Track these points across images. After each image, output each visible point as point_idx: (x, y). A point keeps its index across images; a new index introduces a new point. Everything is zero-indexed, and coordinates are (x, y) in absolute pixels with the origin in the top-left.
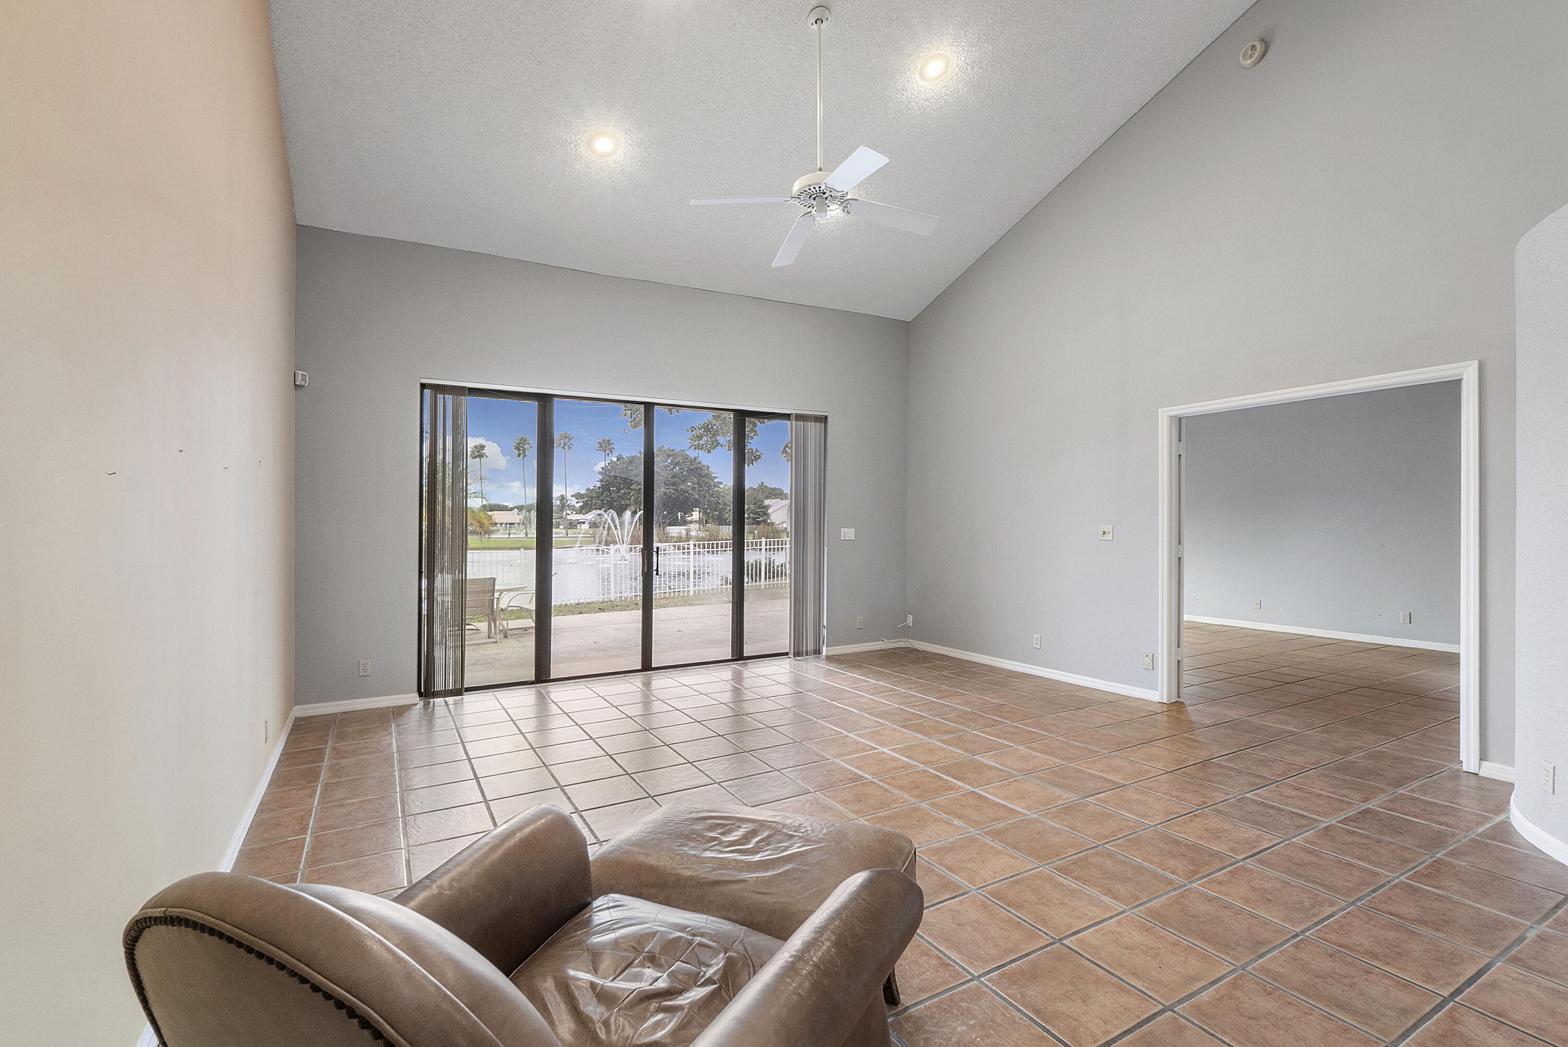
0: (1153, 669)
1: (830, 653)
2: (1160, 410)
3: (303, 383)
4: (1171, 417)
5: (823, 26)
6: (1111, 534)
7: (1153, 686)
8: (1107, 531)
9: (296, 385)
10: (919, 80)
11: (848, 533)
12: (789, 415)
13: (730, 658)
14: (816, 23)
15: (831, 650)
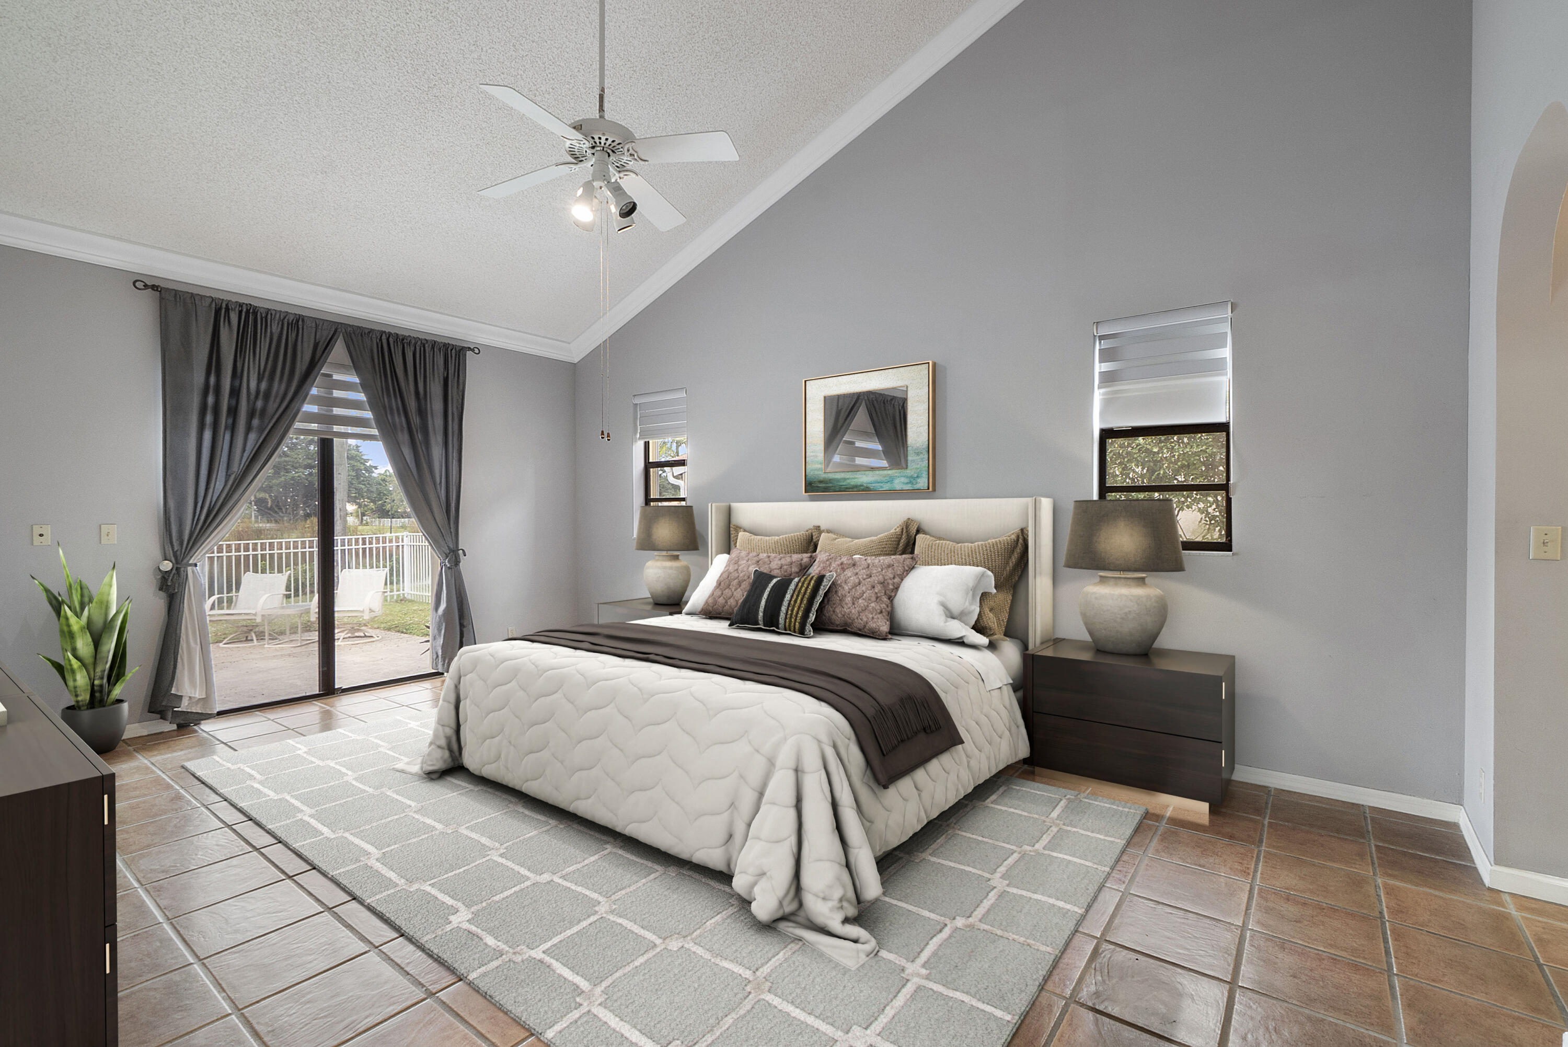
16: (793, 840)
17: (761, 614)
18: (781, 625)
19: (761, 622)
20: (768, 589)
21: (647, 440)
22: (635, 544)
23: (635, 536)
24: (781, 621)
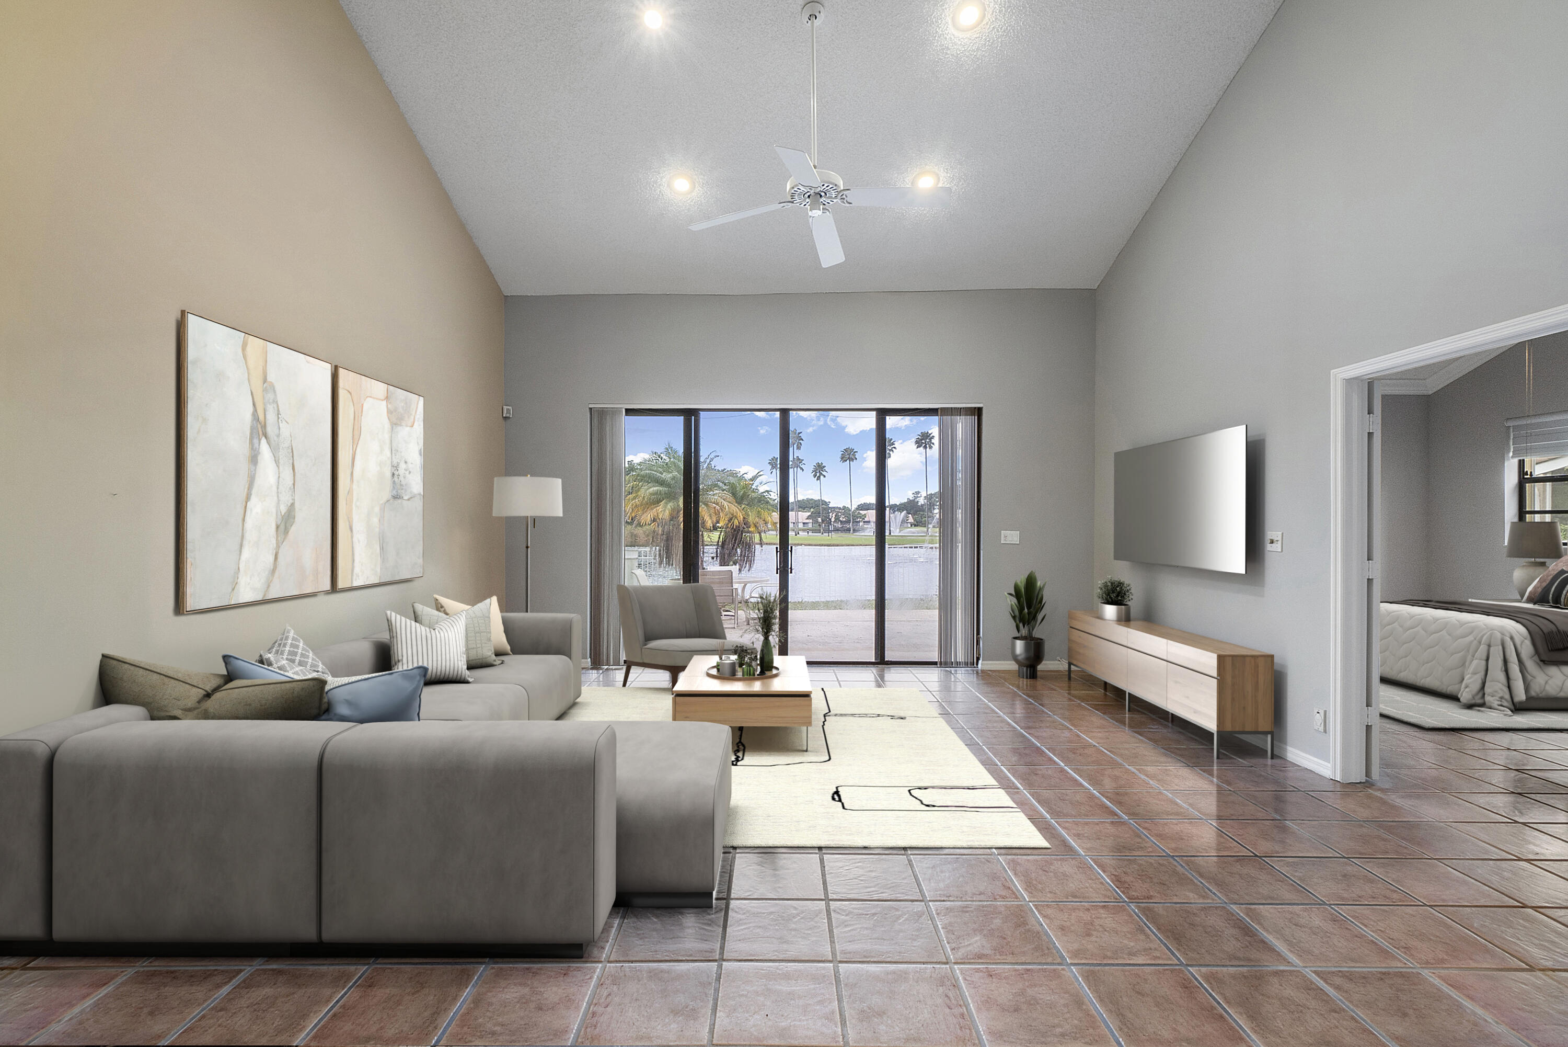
0: (1325, 731)
1: (986, 668)
2: (1332, 371)
3: (508, 415)
4: (1349, 382)
5: (817, 23)
6: (1280, 543)
7: (1323, 755)
8: (1275, 539)
9: (503, 417)
10: (956, 33)
11: (1011, 537)
12: (937, 409)
13: (874, 661)
14: (810, 19)
15: (987, 664)
16: (1483, 673)
17: (1551, 596)
18: (1562, 603)
19: (1551, 601)
20: (1559, 580)
21: (1522, 458)
22: (1505, 551)
23: (1506, 544)
24: (1562, 600)
